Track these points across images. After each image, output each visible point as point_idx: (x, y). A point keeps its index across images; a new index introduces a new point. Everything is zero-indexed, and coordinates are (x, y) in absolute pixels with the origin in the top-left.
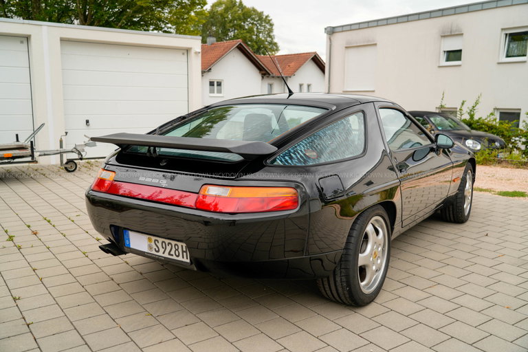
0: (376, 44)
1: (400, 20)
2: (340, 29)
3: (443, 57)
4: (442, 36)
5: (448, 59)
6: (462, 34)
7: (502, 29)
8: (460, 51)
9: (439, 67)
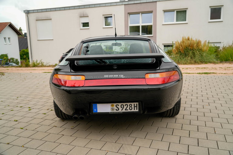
0: (51, 19)
1: (61, 9)
2: (32, 12)
3: (82, 25)
4: (80, 17)
5: (83, 26)
6: (88, 16)
7: (103, 15)
8: (88, 23)
9: (81, 29)
